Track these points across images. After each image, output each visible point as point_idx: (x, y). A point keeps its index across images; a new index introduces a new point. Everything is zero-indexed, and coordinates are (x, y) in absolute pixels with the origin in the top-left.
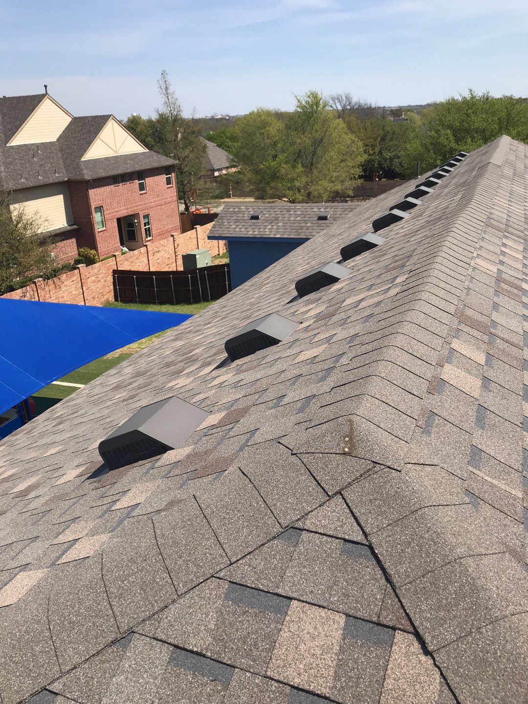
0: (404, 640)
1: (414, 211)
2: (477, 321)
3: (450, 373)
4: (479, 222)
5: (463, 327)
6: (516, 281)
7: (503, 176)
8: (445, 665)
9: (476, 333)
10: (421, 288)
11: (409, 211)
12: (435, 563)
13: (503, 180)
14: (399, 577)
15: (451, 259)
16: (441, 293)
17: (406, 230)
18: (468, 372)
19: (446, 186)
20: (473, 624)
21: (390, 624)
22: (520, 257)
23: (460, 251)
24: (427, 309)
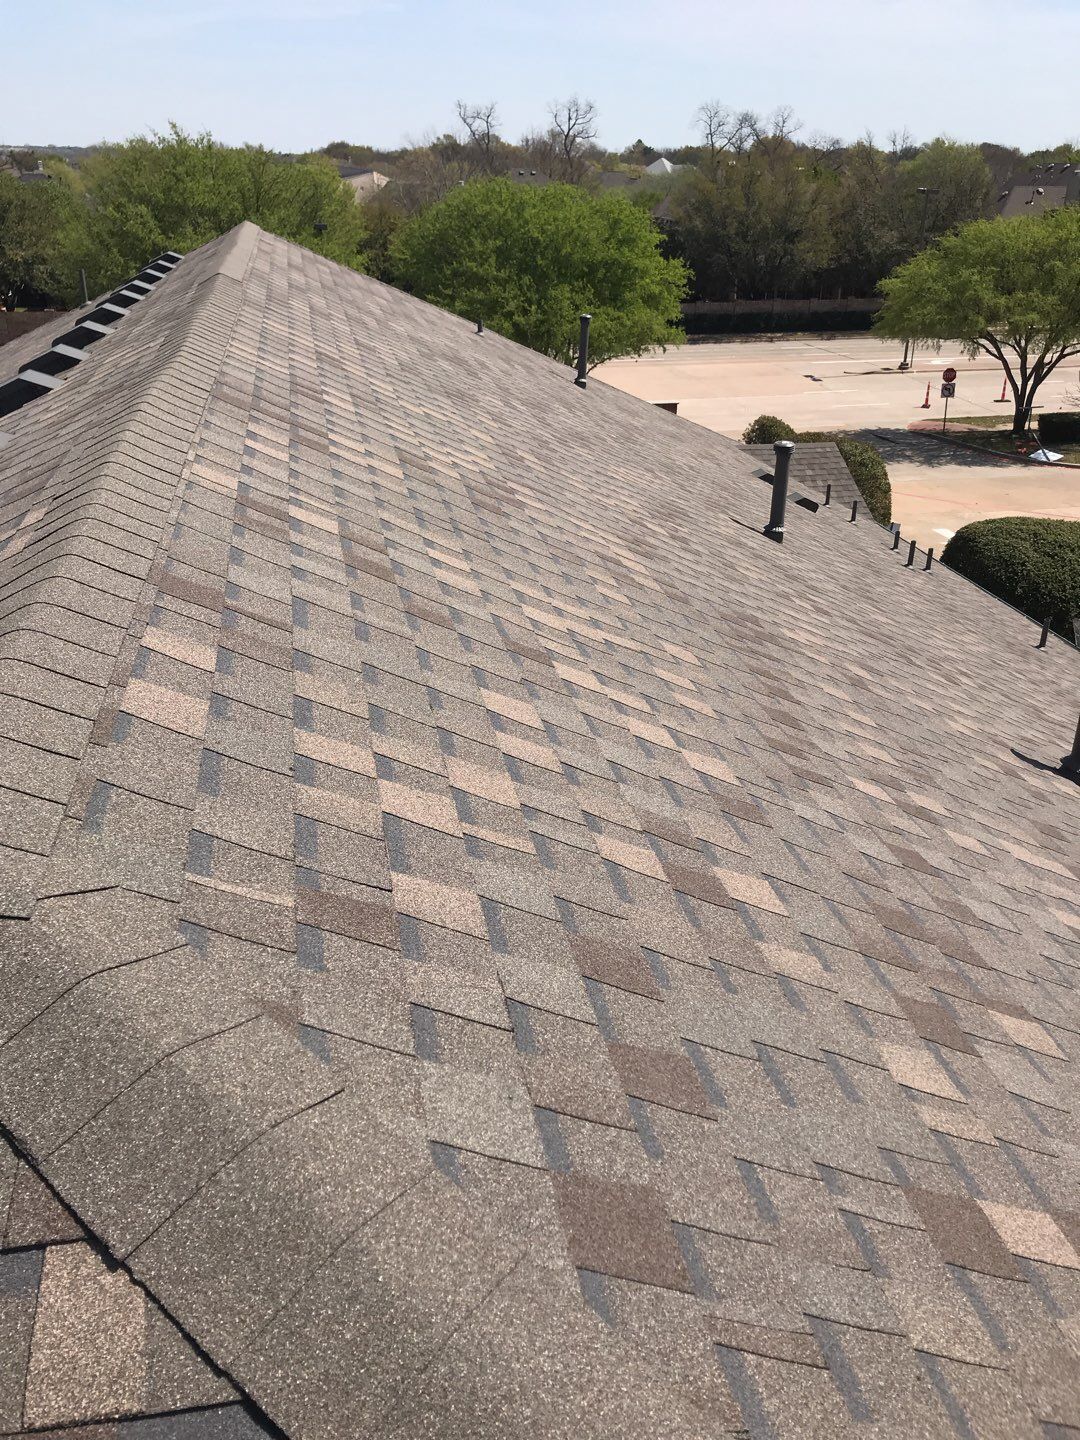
0: (64, 1261)
1: (73, 373)
2: (198, 587)
3: (142, 697)
4: (197, 392)
5: (167, 601)
6: (276, 504)
7: (246, 301)
8: (153, 1273)
9: (194, 610)
10: (72, 530)
11: (63, 374)
12: (117, 1082)
13: (246, 308)
14: (43, 1137)
15: (139, 467)
16: (117, 537)
17: (54, 413)
18: (181, 688)
19: (137, 322)
20: (201, 1171)
21: (32, 1240)
22: (284, 456)
23: (159, 449)
24: (86, 572)
